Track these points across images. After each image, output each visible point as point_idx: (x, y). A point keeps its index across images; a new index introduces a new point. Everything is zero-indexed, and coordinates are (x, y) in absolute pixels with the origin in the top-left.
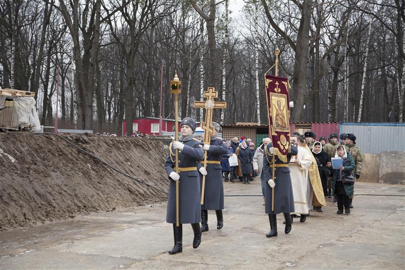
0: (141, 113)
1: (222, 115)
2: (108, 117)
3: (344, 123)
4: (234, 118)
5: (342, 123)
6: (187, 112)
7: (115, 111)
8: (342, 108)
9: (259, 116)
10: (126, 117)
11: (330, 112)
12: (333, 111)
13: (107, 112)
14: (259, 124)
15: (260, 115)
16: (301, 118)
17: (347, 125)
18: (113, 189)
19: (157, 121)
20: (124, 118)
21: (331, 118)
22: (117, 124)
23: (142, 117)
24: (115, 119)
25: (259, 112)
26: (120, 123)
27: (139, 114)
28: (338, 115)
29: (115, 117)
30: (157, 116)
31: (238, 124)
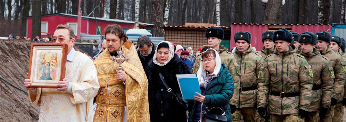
0: (54, 8)
1: (167, 13)
2: (7, 12)
3: (339, 26)
4: (184, 17)
5: (335, 26)
6: (118, 7)
7: (18, 4)
8: (340, 4)
9: (218, 15)
10: (32, 12)
11: (320, 10)
12: (326, 9)
13: (6, 6)
14: (218, 25)
15: (221, 12)
16: (278, 17)
17: (343, 28)
18: (8, 112)
19: (75, 20)
20: (30, 14)
21: (323, 18)
22: (20, 22)
23: (55, 13)
24: (17, 16)
25: (218, 9)
26: (24, 21)
27: (51, 8)
28: (333, 14)
29: (17, 12)
30: (75, 11)
31: (187, 25)
